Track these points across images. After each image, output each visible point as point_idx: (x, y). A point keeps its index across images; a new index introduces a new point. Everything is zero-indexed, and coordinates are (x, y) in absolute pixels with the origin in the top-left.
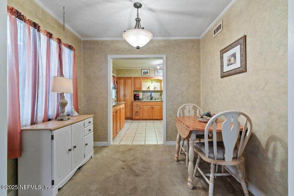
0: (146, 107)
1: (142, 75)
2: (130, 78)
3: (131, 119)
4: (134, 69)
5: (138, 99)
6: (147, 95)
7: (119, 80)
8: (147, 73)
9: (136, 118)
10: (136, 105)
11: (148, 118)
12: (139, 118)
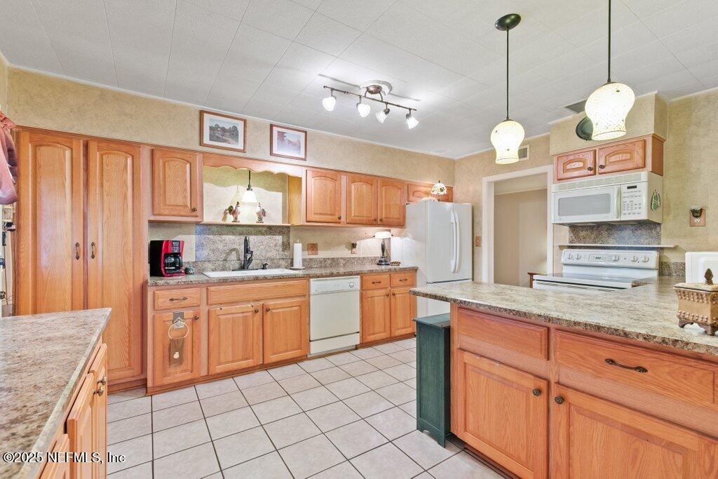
0: (234, 308)
1: (206, 140)
2: (130, 147)
3: (140, 385)
4: (153, 101)
5: (179, 268)
6: (221, 246)
7: (36, 147)
8: (233, 132)
9: (167, 381)
10: (168, 304)
11: (244, 364)
12: (188, 376)
